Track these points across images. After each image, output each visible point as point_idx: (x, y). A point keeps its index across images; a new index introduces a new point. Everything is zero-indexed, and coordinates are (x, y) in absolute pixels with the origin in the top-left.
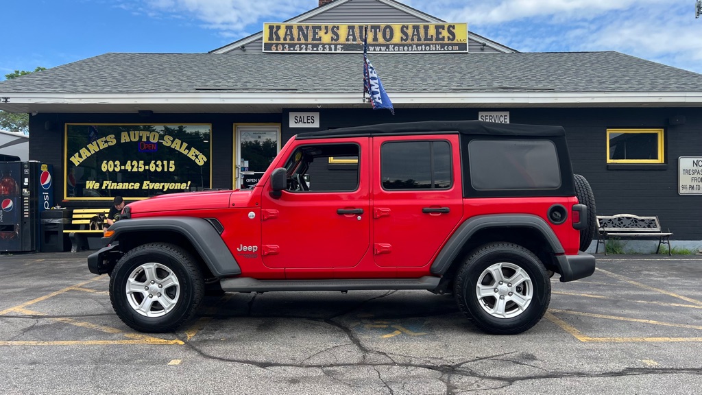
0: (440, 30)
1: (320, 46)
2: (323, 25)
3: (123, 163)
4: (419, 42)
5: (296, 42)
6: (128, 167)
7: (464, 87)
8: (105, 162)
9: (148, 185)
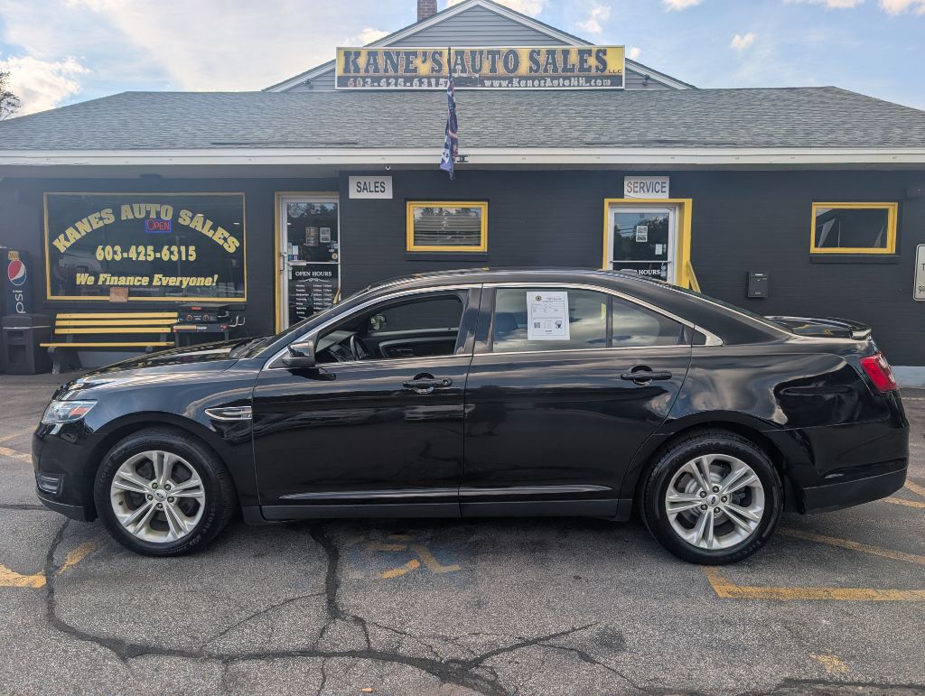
0: (586, 56)
1: (416, 81)
2: (420, 49)
3: (126, 249)
4: (555, 74)
5: (382, 73)
6: (133, 255)
7: (604, 139)
8: (100, 247)
9: (161, 280)
